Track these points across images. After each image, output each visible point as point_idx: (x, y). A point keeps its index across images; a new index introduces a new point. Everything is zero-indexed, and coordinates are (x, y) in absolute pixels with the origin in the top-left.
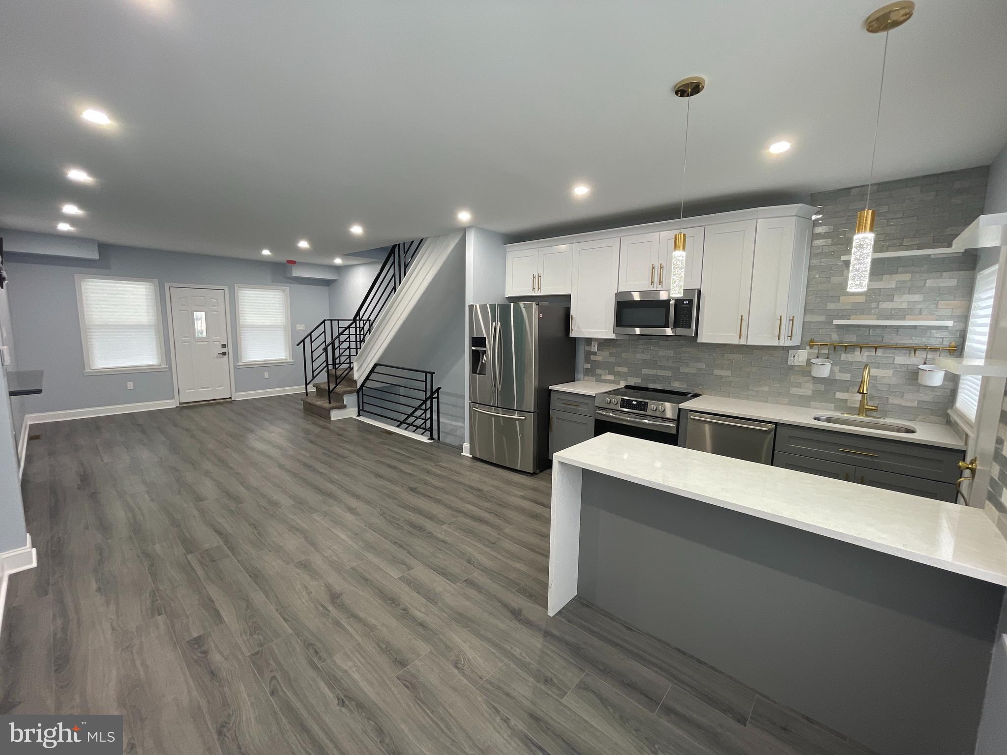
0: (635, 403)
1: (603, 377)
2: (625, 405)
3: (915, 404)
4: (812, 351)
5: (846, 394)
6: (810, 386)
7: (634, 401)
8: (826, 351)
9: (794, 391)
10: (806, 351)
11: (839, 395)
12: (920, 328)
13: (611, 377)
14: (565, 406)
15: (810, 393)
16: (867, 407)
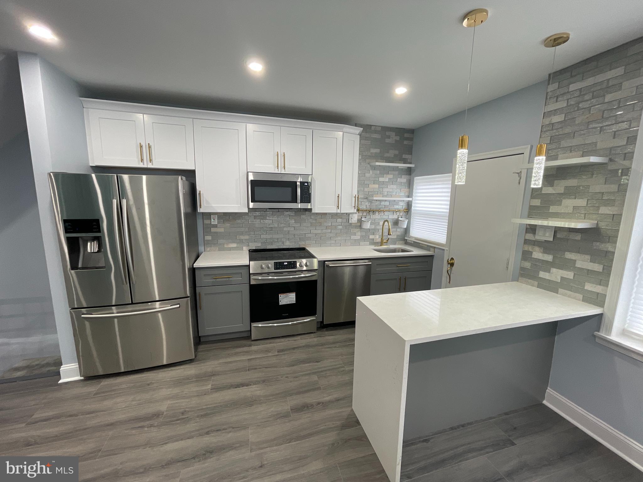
0: (286, 263)
1: (225, 246)
2: (278, 267)
3: (395, 237)
4: (359, 214)
5: (373, 236)
6: (359, 234)
7: (285, 262)
8: (365, 214)
9: (353, 237)
10: (357, 215)
11: (371, 237)
12: (397, 201)
13: (234, 245)
14: (214, 280)
15: (359, 237)
16: (384, 241)
